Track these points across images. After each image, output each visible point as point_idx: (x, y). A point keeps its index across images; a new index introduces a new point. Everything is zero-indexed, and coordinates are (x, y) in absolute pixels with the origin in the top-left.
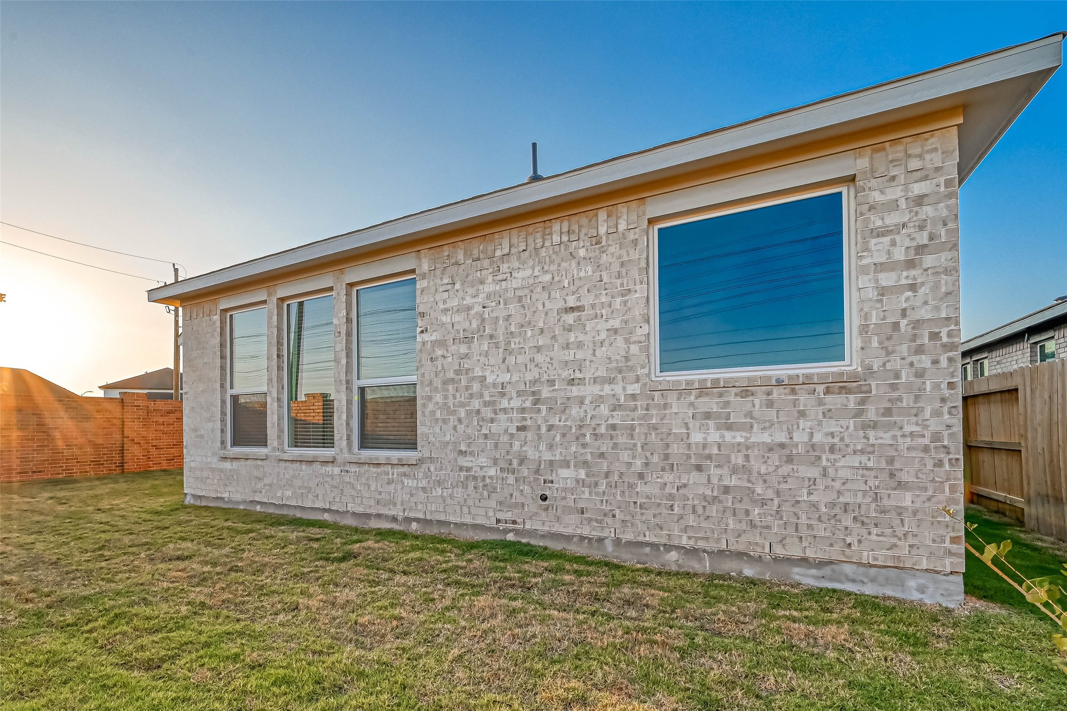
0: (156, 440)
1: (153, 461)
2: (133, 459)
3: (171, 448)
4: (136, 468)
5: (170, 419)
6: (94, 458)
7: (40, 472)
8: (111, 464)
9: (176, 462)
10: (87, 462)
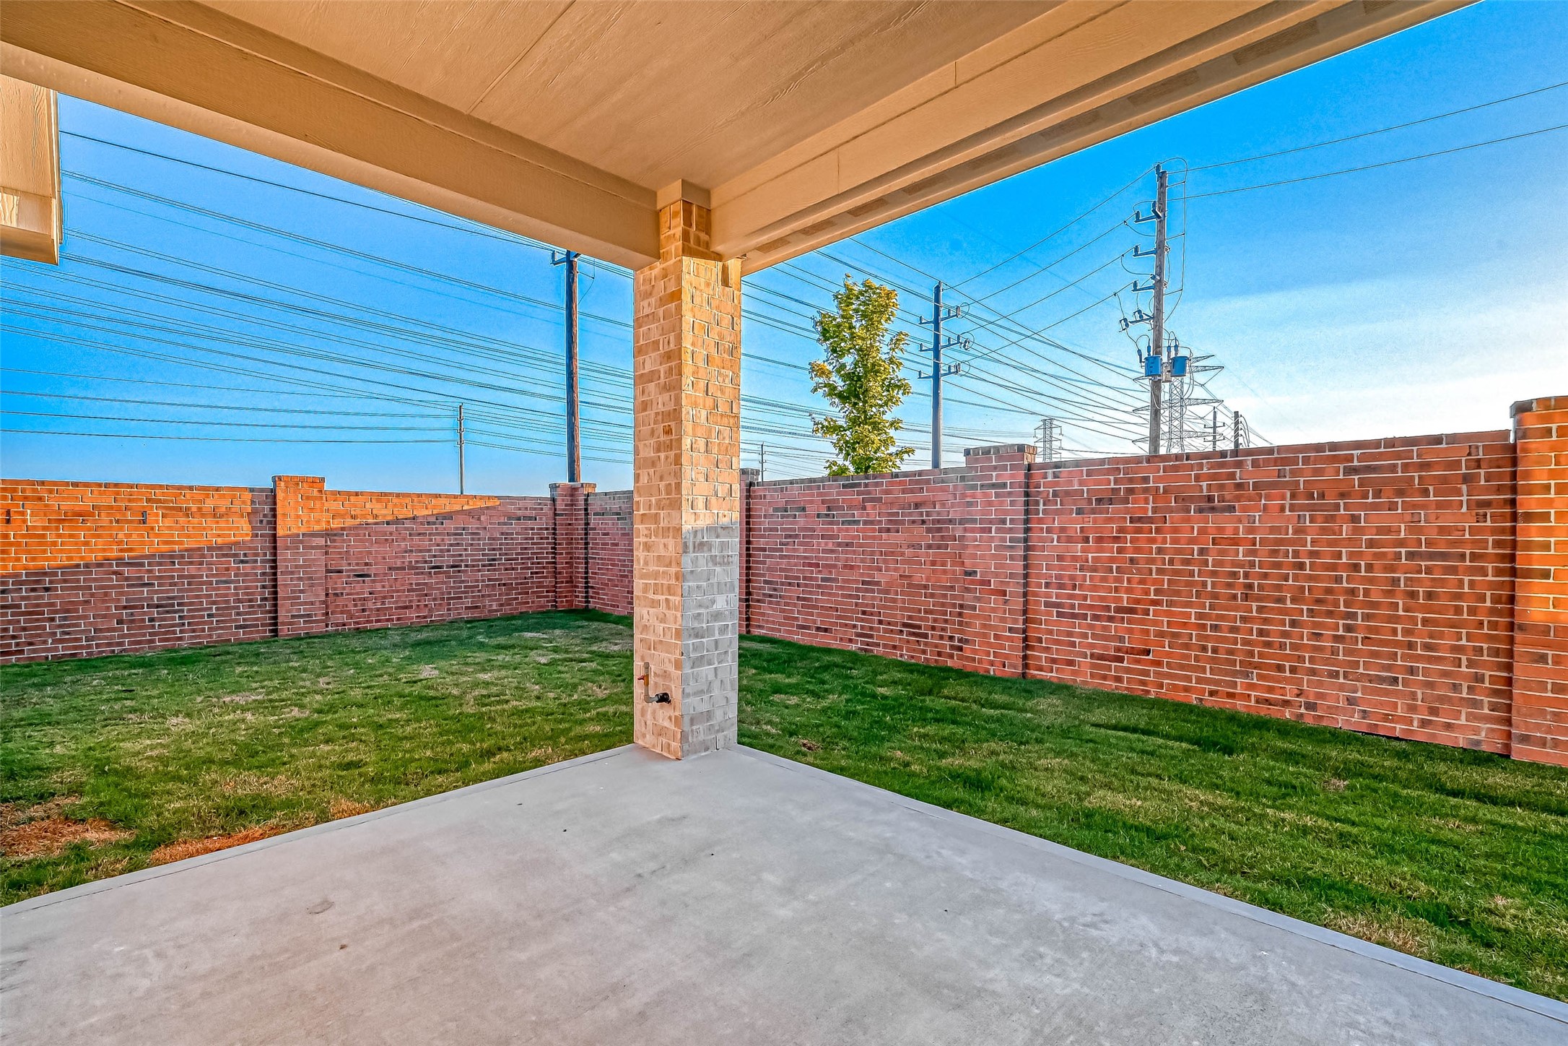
0: (1061, 586)
1: (1047, 650)
2: (985, 636)
3: (1111, 619)
4: (992, 663)
5: (1110, 520)
6: (910, 618)
7: (826, 630)
8: (941, 638)
9: (1128, 670)
10: (895, 624)
